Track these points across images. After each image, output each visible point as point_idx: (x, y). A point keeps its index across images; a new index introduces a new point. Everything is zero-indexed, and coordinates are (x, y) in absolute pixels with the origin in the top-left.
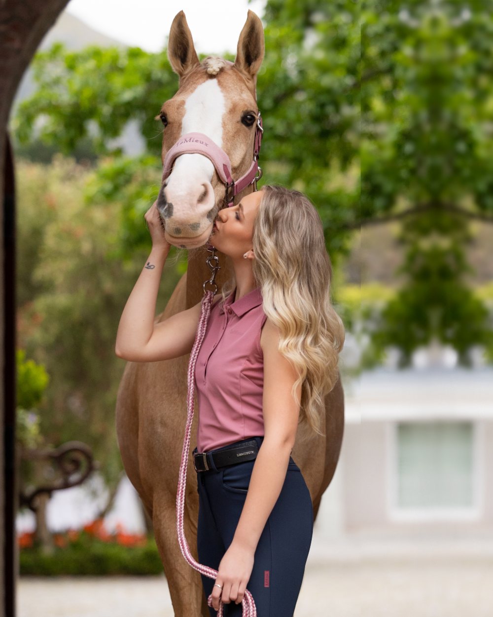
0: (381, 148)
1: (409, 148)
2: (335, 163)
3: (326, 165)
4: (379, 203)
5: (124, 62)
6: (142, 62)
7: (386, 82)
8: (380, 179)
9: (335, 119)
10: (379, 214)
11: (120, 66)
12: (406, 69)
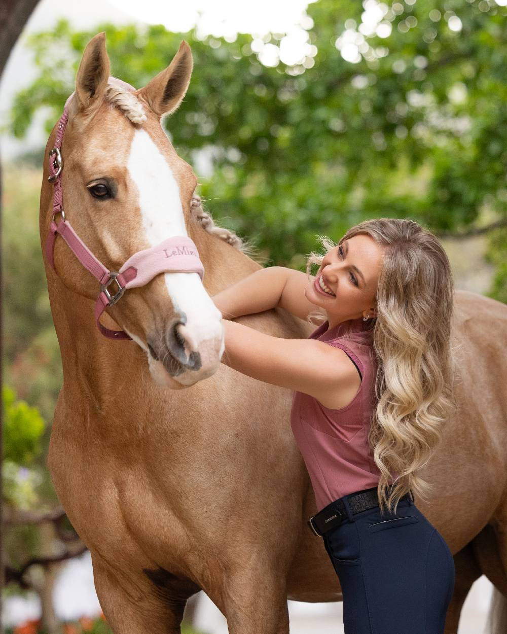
0: (461, 148)
1: (495, 148)
2: (403, 163)
3: (393, 166)
4: (458, 214)
5: (142, 41)
6: (164, 41)
7: (468, 69)
8: (459, 186)
9: (401, 110)
10: (460, 229)
11: (138, 46)
12: (491, 52)
